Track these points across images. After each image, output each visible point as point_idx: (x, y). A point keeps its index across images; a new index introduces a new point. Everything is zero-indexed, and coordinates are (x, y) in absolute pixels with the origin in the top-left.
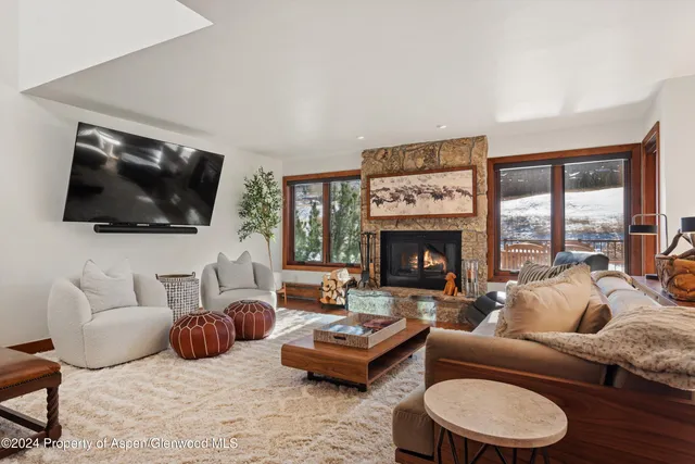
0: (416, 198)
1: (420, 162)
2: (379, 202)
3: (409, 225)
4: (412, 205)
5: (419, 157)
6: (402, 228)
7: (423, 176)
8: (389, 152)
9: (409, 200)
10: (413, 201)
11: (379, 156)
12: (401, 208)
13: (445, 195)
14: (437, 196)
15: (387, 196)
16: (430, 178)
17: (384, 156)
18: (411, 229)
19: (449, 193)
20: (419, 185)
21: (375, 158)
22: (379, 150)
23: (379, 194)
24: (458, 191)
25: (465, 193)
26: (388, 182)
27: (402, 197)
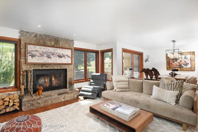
0: (51, 56)
1: (53, 43)
2: (33, 56)
3: (48, 67)
4: (50, 59)
5: (52, 41)
6: (44, 68)
7: (54, 49)
8: (38, 35)
9: (49, 57)
10: (50, 58)
11: (33, 36)
12: (45, 60)
13: (63, 57)
14: (60, 57)
15: (38, 54)
16: (57, 50)
17: (35, 36)
18: (49, 68)
19: (64, 56)
20: (53, 52)
21: (30, 36)
22: (33, 33)
23: (33, 53)
24: (67, 56)
25: (69, 57)
26: (38, 48)
27: (45, 55)
